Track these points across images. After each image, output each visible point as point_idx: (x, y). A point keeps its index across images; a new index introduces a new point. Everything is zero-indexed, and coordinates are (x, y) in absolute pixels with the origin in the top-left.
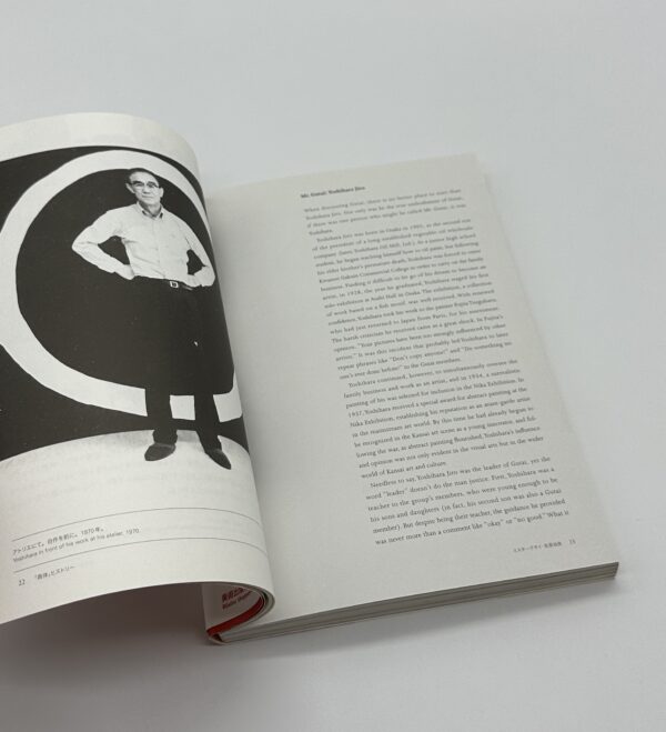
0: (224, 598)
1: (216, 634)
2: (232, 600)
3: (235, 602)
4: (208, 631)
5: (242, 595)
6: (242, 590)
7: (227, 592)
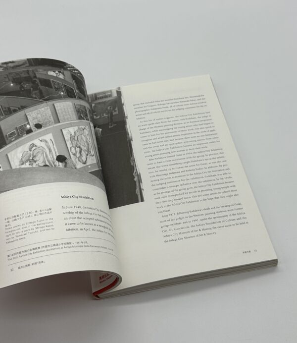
0: (100, 278)
1: (96, 295)
2: (104, 279)
3: (105, 280)
4: (94, 293)
5: (108, 277)
6: (108, 275)
7: (101, 276)
